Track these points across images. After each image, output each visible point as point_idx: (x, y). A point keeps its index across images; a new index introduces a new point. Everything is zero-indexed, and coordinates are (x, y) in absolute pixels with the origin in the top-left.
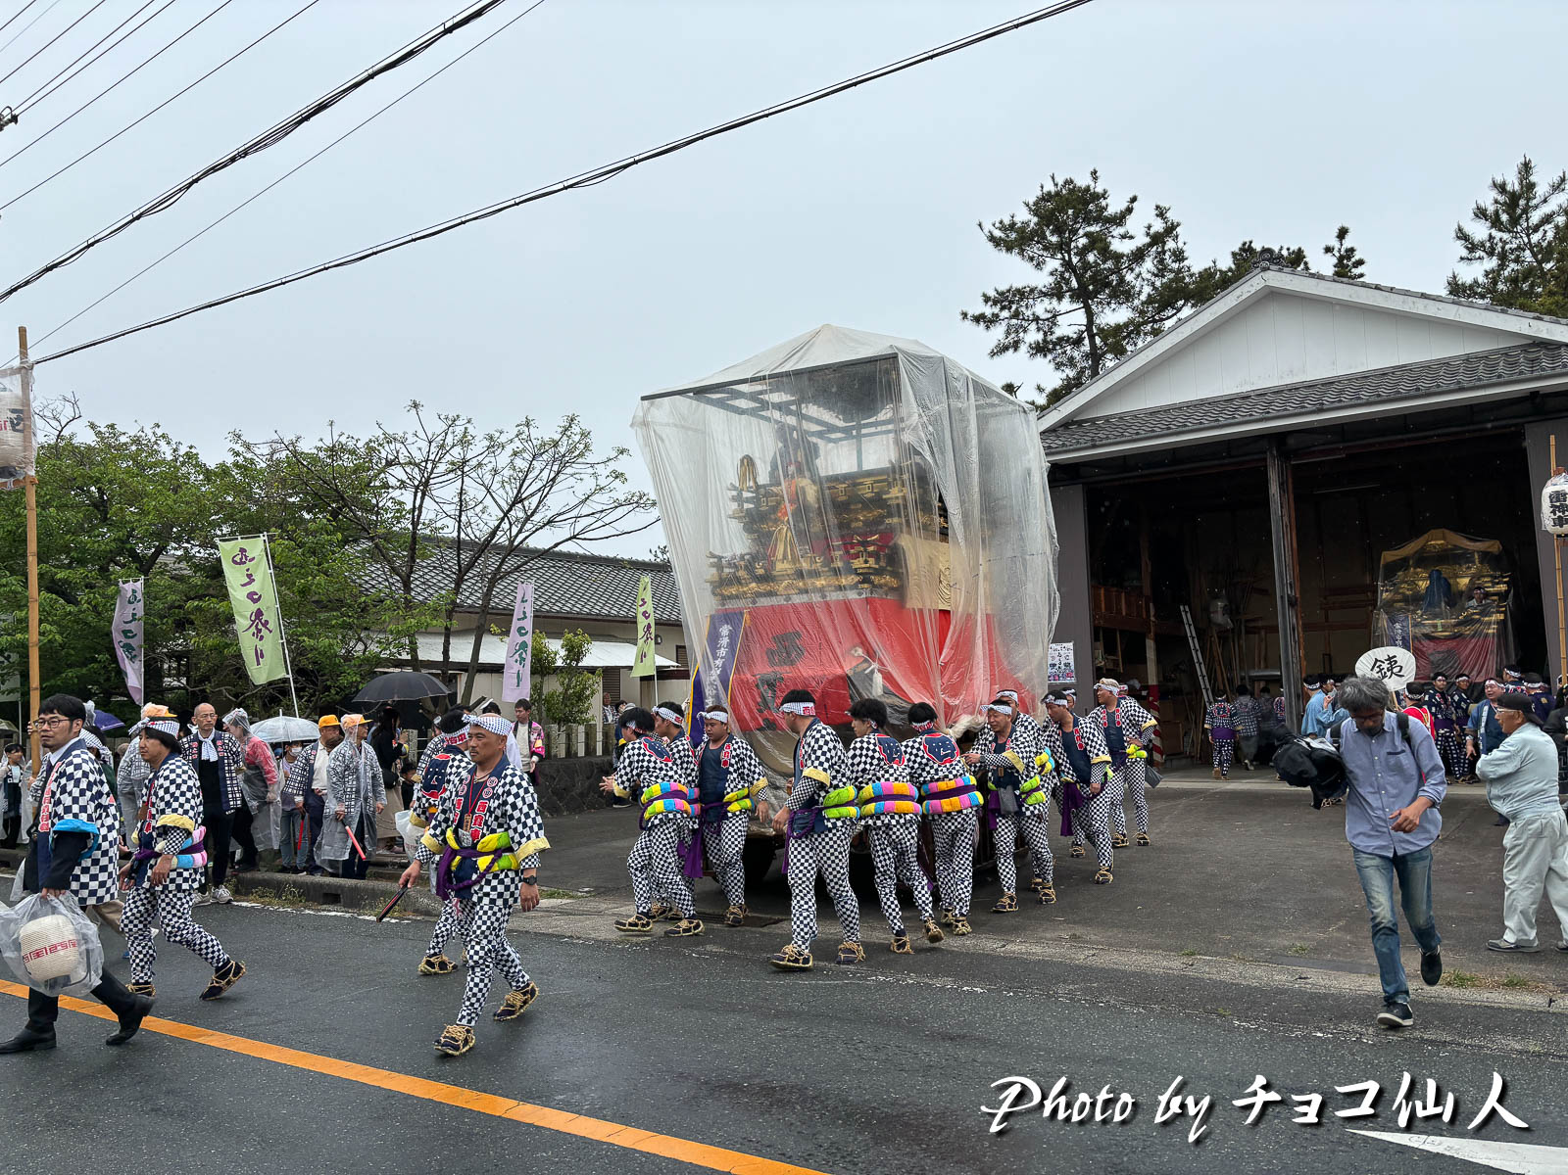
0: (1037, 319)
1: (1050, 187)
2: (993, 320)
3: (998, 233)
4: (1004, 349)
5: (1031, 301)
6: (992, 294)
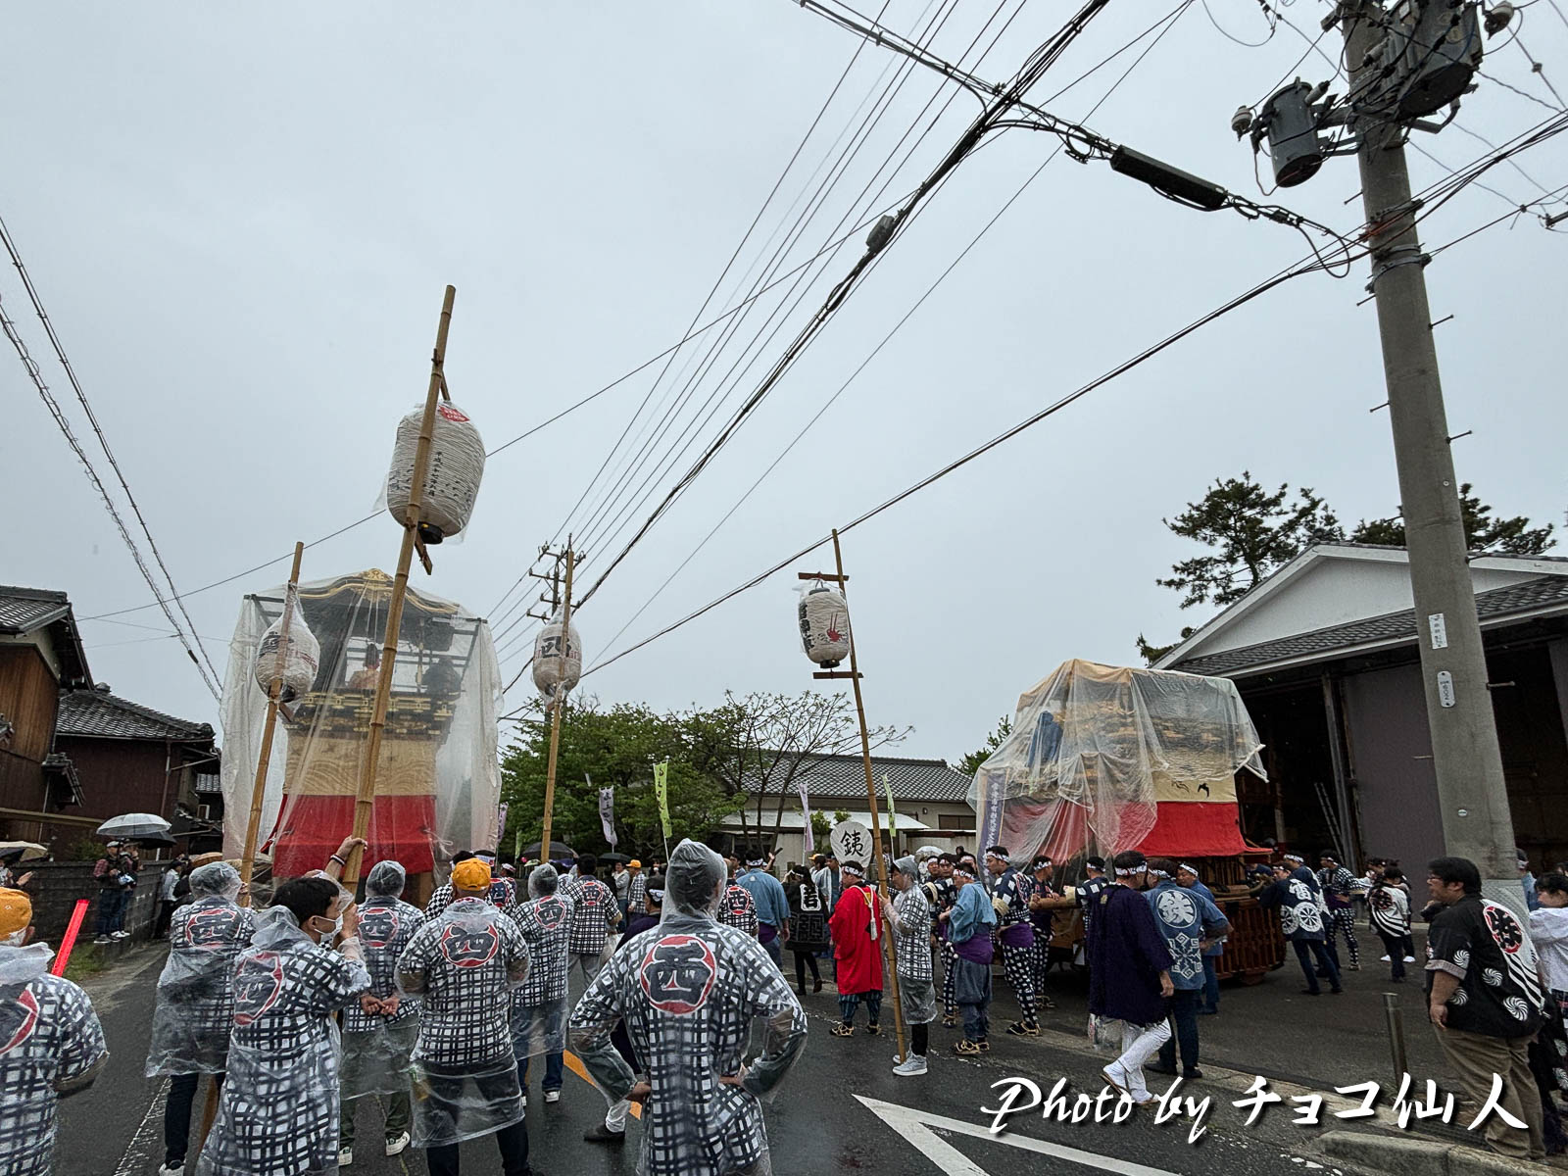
0: (1215, 579)
1: (1216, 488)
2: (1180, 584)
3: (1179, 524)
4: (1190, 602)
5: (1209, 567)
6: (1179, 565)
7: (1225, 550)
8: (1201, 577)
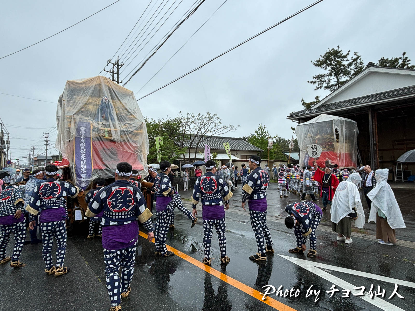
0: (325, 81)
1: (328, 51)
2: (315, 82)
3: (316, 63)
4: (318, 88)
5: (324, 77)
6: (315, 76)
7: (329, 72)
8: (321, 80)
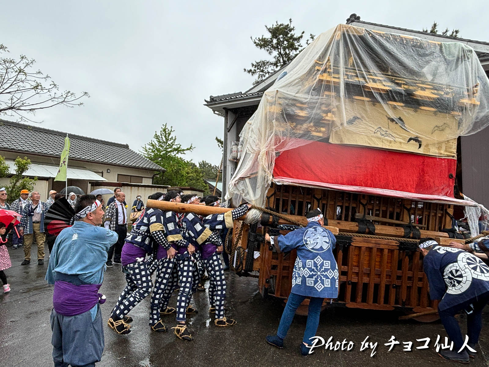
0: (269, 73)
1: (275, 26)
2: (254, 72)
5: (267, 66)
6: (255, 63)
7: (275, 59)
8: (262, 71)
